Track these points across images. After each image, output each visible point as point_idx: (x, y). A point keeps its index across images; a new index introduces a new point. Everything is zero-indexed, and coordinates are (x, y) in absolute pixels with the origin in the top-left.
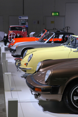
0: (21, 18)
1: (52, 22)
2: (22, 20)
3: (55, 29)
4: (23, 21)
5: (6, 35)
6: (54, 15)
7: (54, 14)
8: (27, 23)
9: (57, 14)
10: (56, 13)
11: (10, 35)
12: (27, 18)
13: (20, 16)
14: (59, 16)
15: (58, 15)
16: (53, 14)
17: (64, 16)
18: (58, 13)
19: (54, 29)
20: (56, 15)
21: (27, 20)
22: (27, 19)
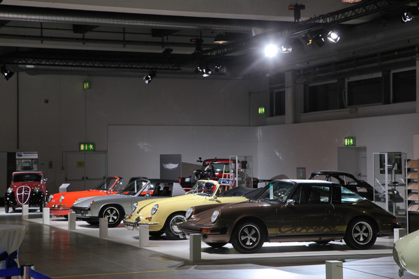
0: (21, 156)
1: (81, 164)
2: (23, 161)
3: (87, 178)
4: (27, 162)
5: (10, 192)
6: (84, 150)
7: (85, 148)
8: (35, 166)
9: (91, 147)
10: (88, 145)
11: (20, 191)
12: (35, 156)
13: (19, 153)
14: (94, 150)
15: (92, 150)
16: (82, 147)
17: (105, 152)
18: (93, 144)
19: (83, 178)
20: (89, 148)
21: (36, 161)
22: (37, 157)
